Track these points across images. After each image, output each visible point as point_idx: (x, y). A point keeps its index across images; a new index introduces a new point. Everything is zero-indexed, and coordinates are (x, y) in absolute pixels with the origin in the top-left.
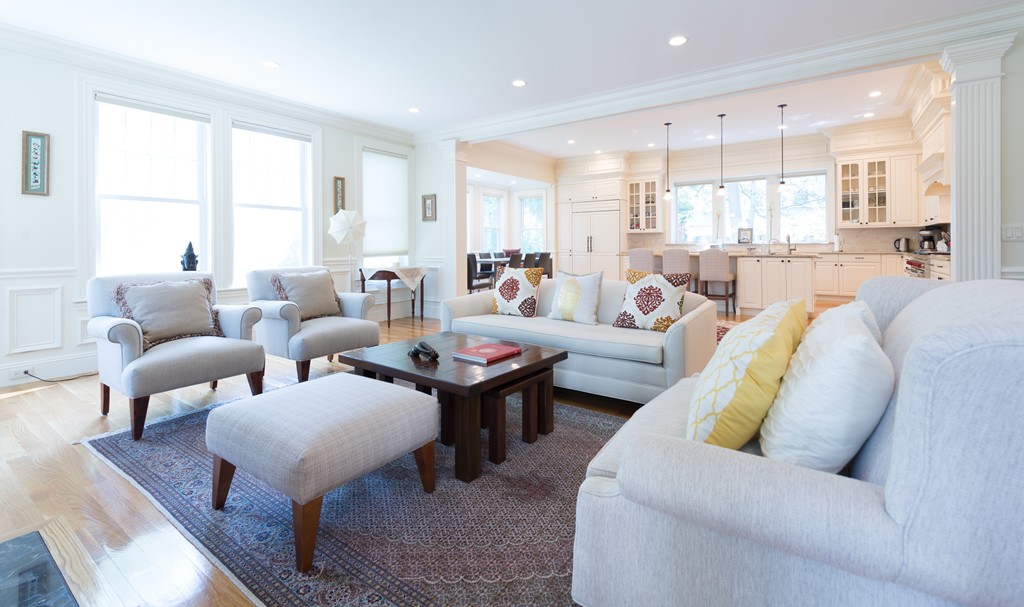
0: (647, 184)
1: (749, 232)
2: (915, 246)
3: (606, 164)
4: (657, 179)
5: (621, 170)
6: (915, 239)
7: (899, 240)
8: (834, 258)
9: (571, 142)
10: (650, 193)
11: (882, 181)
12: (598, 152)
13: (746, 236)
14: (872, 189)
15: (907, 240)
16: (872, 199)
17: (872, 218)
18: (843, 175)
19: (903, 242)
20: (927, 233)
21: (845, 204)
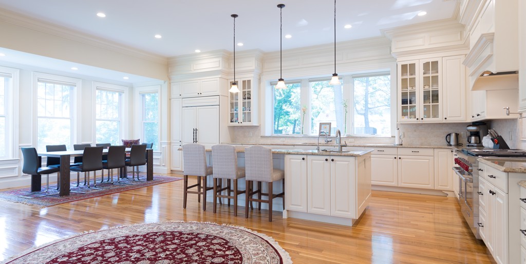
0: (244, 82)
1: (328, 126)
2: (464, 140)
3: (209, 63)
4: (250, 77)
5: (220, 68)
6: (464, 134)
7: (450, 135)
8: (394, 151)
9: (158, 36)
10: (247, 90)
11: (435, 79)
12: (198, 51)
13: (326, 130)
14: (427, 87)
15: (457, 135)
16: (426, 97)
17: (427, 114)
18: (402, 75)
19: (453, 137)
20: (473, 128)
21: (404, 102)
